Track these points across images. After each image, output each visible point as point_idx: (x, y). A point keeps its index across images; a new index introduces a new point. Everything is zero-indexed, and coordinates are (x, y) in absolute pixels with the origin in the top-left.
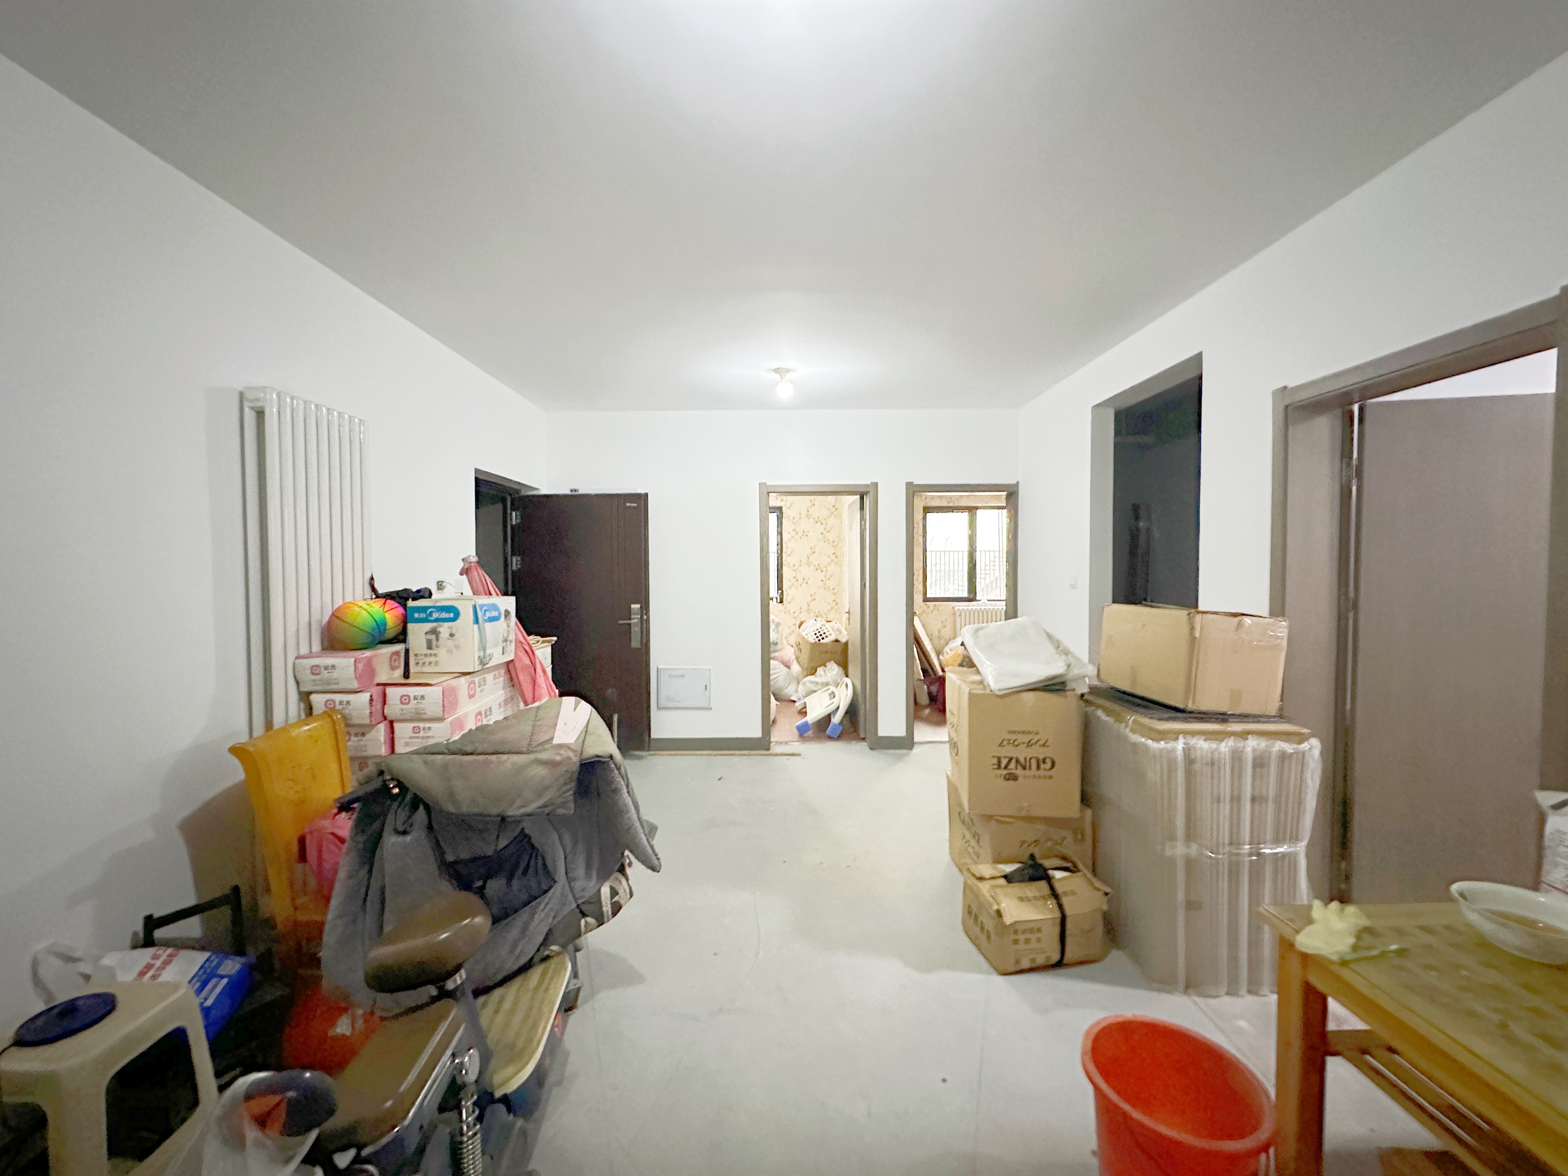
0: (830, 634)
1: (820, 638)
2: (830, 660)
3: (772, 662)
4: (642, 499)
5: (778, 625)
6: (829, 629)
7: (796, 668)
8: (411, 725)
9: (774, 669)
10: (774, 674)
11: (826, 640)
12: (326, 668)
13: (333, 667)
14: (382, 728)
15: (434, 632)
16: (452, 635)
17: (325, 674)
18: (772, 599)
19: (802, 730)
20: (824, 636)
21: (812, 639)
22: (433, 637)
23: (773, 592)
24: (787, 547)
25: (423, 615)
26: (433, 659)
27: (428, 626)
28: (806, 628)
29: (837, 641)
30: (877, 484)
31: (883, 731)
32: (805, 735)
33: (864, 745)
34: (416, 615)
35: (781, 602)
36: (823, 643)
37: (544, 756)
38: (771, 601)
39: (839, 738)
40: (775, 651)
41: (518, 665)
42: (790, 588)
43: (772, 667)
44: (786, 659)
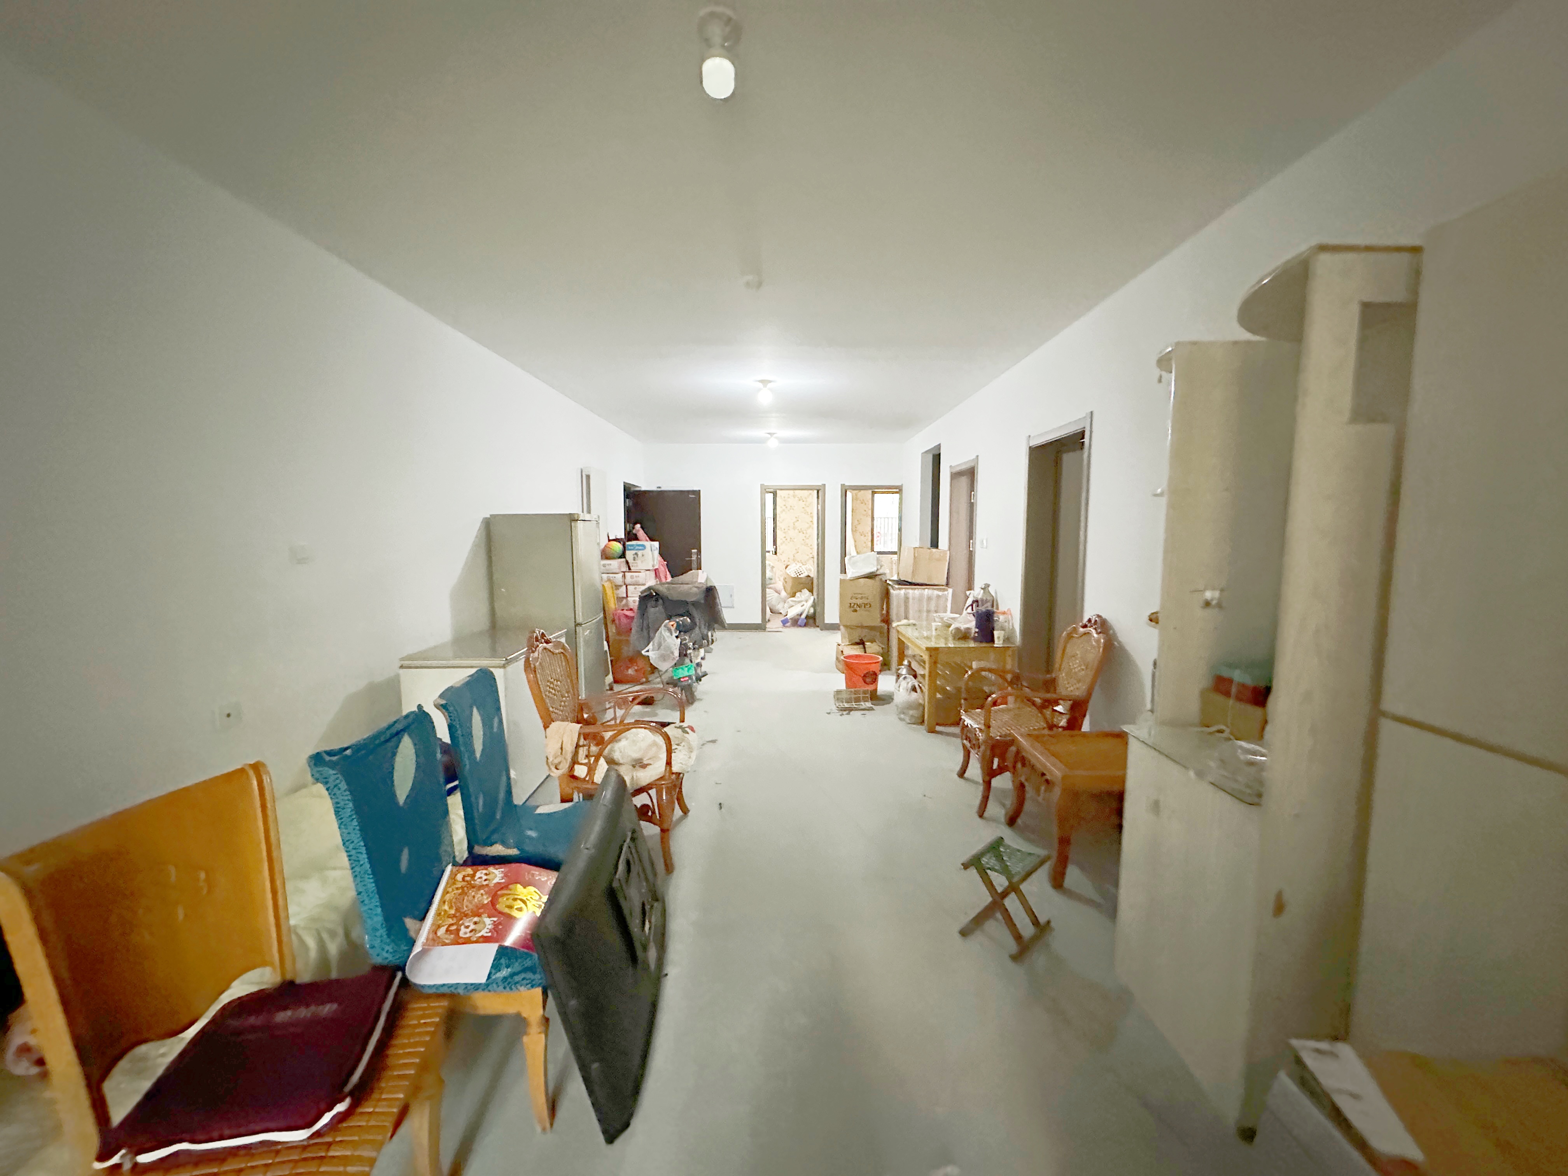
0: (804, 572)
1: (798, 574)
2: (803, 589)
3: (767, 590)
4: (697, 493)
5: (773, 567)
6: (804, 569)
7: (783, 594)
8: (634, 587)
9: (769, 594)
10: (769, 597)
11: (802, 576)
12: (608, 565)
13: (610, 564)
14: (624, 586)
15: (636, 554)
16: (643, 555)
17: (607, 567)
18: (769, 552)
19: (784, 622)
20: (800, 573)
21: (793, 575)
22: (636, 556)
23: (770, 546)
24: (780, 517)
25: (632, 548)
26: (636, 564)
27: (634, 552)
28: (790, 569)
29: (808, 576)
30: (825, 485)
31: (828, 620)
32: (786, 625)
33: (818, 629)
34: (630, 548)
35: (776, 553)
36: (801, 578)
37: (696, 585)
38: (767, 554)
39: (805, 625)
40: (770, 584)
41: (660, 570)
42: (781, 544)
43: (767, 592)
44: (778, 589)
